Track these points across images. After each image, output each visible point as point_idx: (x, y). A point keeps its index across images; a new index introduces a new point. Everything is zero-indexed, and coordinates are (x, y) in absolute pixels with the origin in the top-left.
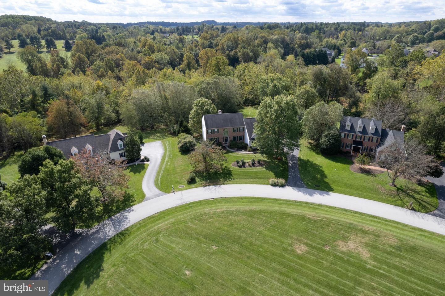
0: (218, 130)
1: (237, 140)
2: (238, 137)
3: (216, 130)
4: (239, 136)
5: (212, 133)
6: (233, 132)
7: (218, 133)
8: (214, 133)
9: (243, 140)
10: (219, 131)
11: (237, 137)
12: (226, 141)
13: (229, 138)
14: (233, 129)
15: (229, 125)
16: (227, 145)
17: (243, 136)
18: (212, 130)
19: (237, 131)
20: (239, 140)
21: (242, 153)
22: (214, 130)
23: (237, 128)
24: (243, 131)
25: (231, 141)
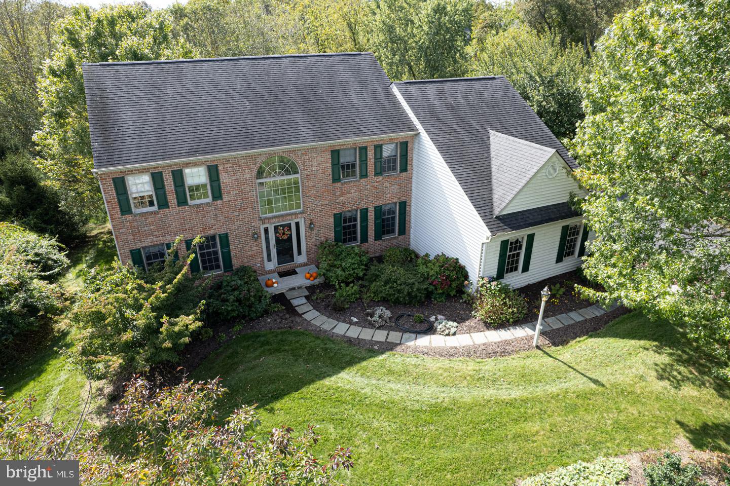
0: (213, 172)
1: (365, 239)
2: (371, 215)
3: (196, 176)
4: (378, 210)
5: (164, 204)
6: (336, 179)
7: (217, 194)
8: (182, 201)
9: (403, 230)
10: (224, 178)
11: (365, 212)
12: (285, 249)
13: (311, 226)
14: (335, 154)
15: (304, 131)
16: (300, 280)
17: (404, 206)
18: (157, 179)
19: (364, 175)
20: (378, 237)
21: (451, 354)
22: (178, 176)
23: (364, 150)
24: (404, 169)
25: (322, 245)
